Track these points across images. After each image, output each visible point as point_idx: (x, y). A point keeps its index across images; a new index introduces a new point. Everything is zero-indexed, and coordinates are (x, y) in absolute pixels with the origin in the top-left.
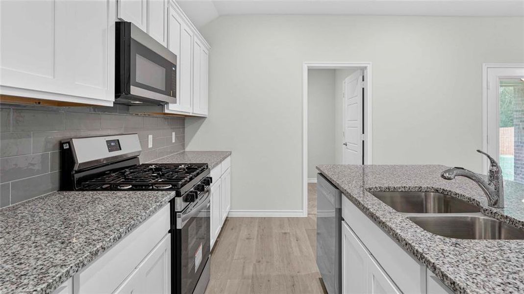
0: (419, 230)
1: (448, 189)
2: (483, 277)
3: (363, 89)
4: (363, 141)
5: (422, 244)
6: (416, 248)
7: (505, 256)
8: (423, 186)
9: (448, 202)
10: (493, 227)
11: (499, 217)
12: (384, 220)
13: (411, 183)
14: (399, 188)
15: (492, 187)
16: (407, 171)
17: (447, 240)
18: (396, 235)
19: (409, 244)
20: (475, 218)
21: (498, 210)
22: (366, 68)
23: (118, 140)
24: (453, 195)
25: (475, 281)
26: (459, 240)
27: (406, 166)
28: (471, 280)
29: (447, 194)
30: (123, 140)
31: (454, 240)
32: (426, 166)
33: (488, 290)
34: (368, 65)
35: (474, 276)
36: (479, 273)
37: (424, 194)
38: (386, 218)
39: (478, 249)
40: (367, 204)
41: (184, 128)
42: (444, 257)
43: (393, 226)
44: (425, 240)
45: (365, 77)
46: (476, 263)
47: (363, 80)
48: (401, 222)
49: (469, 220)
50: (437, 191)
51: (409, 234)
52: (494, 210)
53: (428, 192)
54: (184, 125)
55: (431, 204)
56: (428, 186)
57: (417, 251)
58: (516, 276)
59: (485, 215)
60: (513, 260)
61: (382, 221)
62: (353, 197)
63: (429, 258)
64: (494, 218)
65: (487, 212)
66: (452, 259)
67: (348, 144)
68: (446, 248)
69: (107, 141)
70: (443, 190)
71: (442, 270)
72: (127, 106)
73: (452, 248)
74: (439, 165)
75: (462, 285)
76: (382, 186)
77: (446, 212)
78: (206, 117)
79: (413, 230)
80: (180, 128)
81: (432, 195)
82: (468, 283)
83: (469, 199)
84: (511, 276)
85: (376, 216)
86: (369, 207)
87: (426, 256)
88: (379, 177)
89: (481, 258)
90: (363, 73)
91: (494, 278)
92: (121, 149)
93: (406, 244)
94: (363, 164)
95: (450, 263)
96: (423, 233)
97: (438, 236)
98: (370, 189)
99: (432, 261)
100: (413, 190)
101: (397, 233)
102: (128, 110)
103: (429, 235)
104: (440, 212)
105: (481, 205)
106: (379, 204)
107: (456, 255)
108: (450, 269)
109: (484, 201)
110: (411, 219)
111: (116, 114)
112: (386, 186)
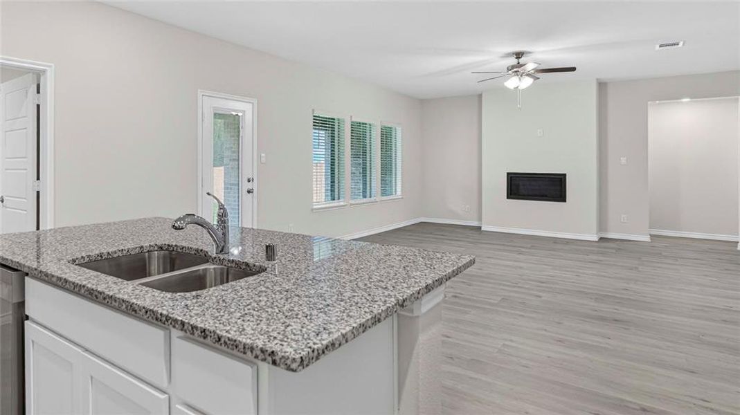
0: (156, 293)
1: (174, 244)
2: (226, 316)
3: (38, 106)
4: (38, 192)
5: (165, 306)
6: (160, 311)
7: (239, 294)
8: (144, 245)
9: (174, 257)
10: (222, 274)
11: (226, 263)
12: (111, 294)
13: (130, 244)
14: (115, 252)
15: (220, 233)
16: (118, 230)
17: (188, 294)
18: (131, 306)
19: (150, 310)
20: (206, 269)
21: (226, 256)
22: (44, 72)
24: (179, 250)
25: (221, 322)
26: (199, 292)
27: (115, 223)
28: (218, 322)
29: (173, 250)
31: (194, 293)
32: (140, 220)
33: (232, 325)
34: (47, 68)
35: (219, 318)
36: (222, 314)
37: (147, 254)
38: (113, 290)
39: (216, 295)
40: (80, 280)
42: (190, 311)
43: (126, 297)
44: (166, 301)
45: (41, 86)
46: (218, 307)
47: (38, 92)
48: (133, 290)
49: (201, 272)
50: (161, 248)
51: (147, 300)
52: (222, 257)
53: (151, 251)
55: (154, 265)
56: (152, 244)
57: (161, 314)
58: (249, 307)
59: (214, 264)
60: (245, 295)
61: (108, 295)
62: (53, 276)
63: (176, 317)
64: (222, 264)
65: (215, 260)
66: (197, 310)
67: (5, 198)
68: (189, 302)
70: (169, 245)
71: (192, 323)
73: (194, 301)
74: (155, 218)
75: (212, 329)
76: (90, 254)
77: (172, 270)
79: (149, 295)
81: (156, 255)
82: (217, 325)
83: (197, 250)
84: (246, 309)
85: (99, 292)
86: (84, 283)
87: (172, 316)
88: (81, 243)
89: (221, 302)
90: (39, 79)
91: (235, 314)
93: (147, 312)
94: (38, 228)
95: (197, 314)
96: (162, 295)
97: (179, 294)
98: (74, 261)
99: (180, 318)
100: (132, 253)
101: (133, 303)
103: (169, 295)
104: (165, 272)
105: (209, 253)
106: (97, 277)
107: (200, 305)
108: (199, 319)
109: (212, 251)
110: (143, 284)
112: (97, 252)
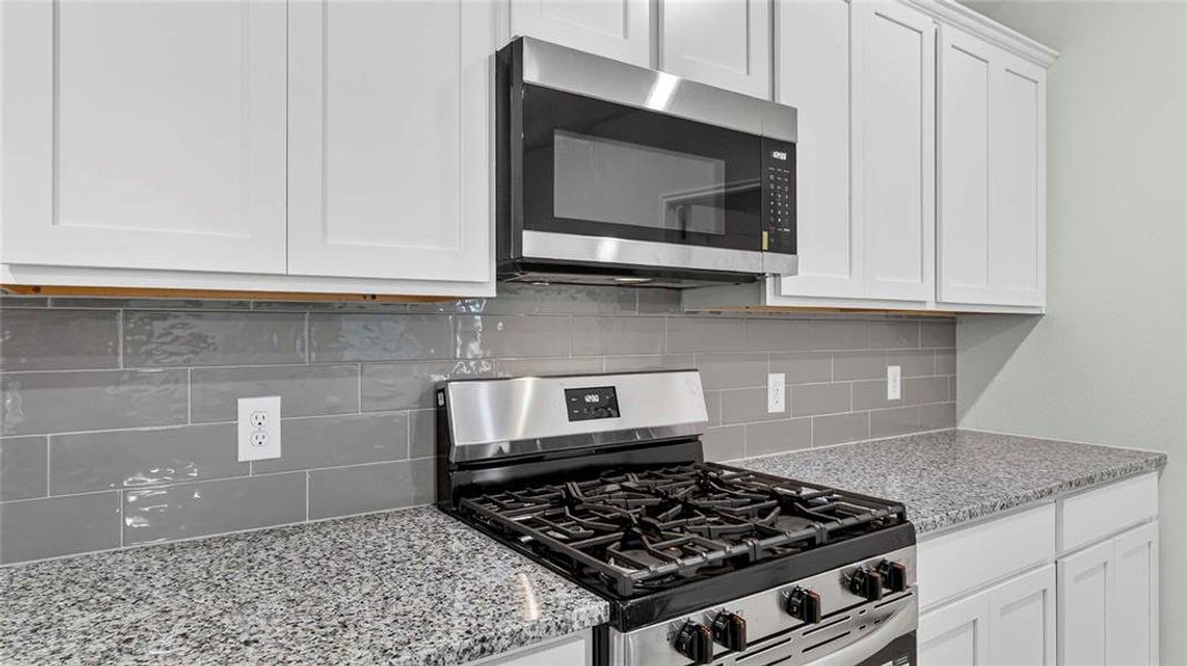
23: (614, 387)
30: (626, 387)
41: (954, 352)
54: (954, 343)
69: (566, 390)
72: (676, 292)
78: (1041, 315)
80: (931, 352)
92: (619, 415)
102: (679, 301)
111: (632, 313)
